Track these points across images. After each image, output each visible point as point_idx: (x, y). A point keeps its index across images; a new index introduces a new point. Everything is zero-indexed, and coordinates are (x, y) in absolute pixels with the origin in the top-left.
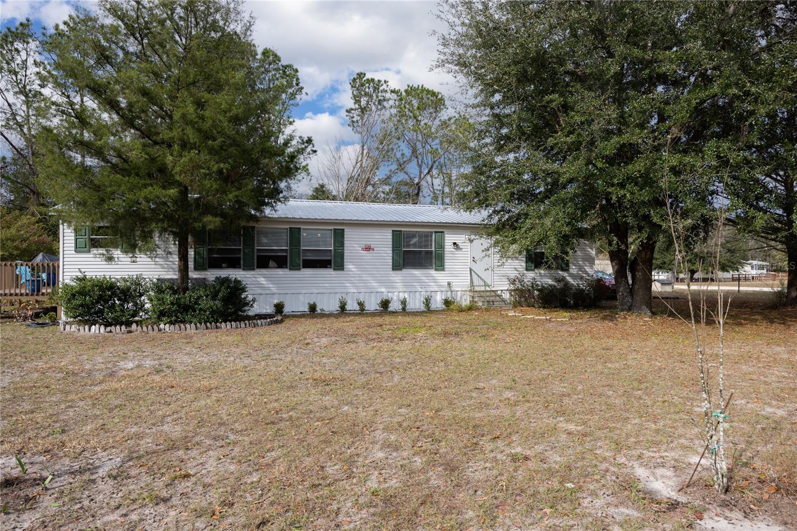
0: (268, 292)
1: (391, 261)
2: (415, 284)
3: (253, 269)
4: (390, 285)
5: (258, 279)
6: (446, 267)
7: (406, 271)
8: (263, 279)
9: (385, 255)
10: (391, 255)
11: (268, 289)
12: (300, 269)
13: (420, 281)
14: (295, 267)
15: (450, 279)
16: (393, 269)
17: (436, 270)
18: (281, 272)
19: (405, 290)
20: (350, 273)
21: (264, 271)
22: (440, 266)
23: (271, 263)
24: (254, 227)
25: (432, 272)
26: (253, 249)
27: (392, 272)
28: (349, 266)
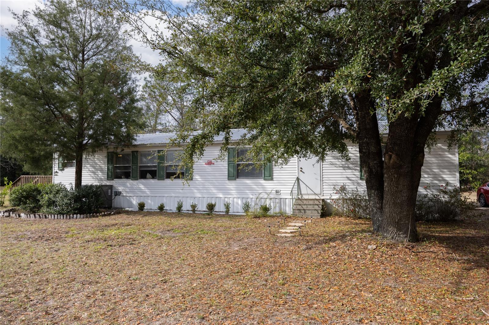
0: (145, 195)
1: (227, 172)
2: (247, 191)
3: (137, 179)
4: (226, 191)
5: (140, 186)
6: (274, 177)
7: (239, 181)
8: (142, 186)
9: (222, 168)
10: (227, 168)
11: (145, 192)
12: (164, 180)
13: (251, 189)
14: (161, 178)
15: (278, 188)
16: (229, 179)
17: (265, 180)
18: (152, 181)
19: (239, 196)
20: (197, 182)
21: (143, 181)
22: (270, 177)
23: (148, 175)
24: (137, 151)
25: (262, 181)
26: (137, 166)
27: (227, 182)
28: (196, 177)
